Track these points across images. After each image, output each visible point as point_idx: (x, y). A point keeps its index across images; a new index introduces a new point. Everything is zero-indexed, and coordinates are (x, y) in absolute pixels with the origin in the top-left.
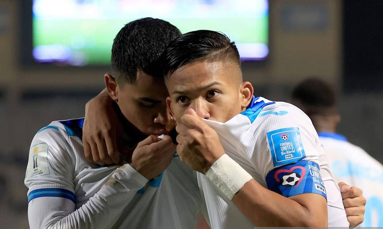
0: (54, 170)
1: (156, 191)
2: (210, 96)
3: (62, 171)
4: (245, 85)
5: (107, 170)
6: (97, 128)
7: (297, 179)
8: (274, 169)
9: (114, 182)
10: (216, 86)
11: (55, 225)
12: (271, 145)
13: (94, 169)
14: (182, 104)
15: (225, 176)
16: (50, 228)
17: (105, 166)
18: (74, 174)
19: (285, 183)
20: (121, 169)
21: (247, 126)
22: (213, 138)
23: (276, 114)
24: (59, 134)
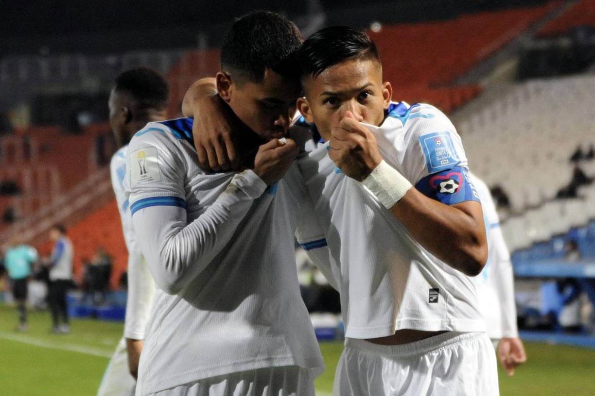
0: (167, 176)
1: (273, 199)
2: (361, 97)
3: (175, 178)
4: (385, 86)
5: (224, 176)
6: (216, 130)
7: (455, 186)
8: (429, 176)
9: (236, 189)
10: (369, 88)
11: (177, 236)
12: (425, 150)
13: (210, 176)
14: (331, 106)
15: (386, 183)
16: (172, 240)
17: (220, 172)
18: (186, 180)
19: (443, 190)
20: (242, 176)
21: (400, 130)
22: (373, 143)
23: (425, 116)
24: (167, 137)
